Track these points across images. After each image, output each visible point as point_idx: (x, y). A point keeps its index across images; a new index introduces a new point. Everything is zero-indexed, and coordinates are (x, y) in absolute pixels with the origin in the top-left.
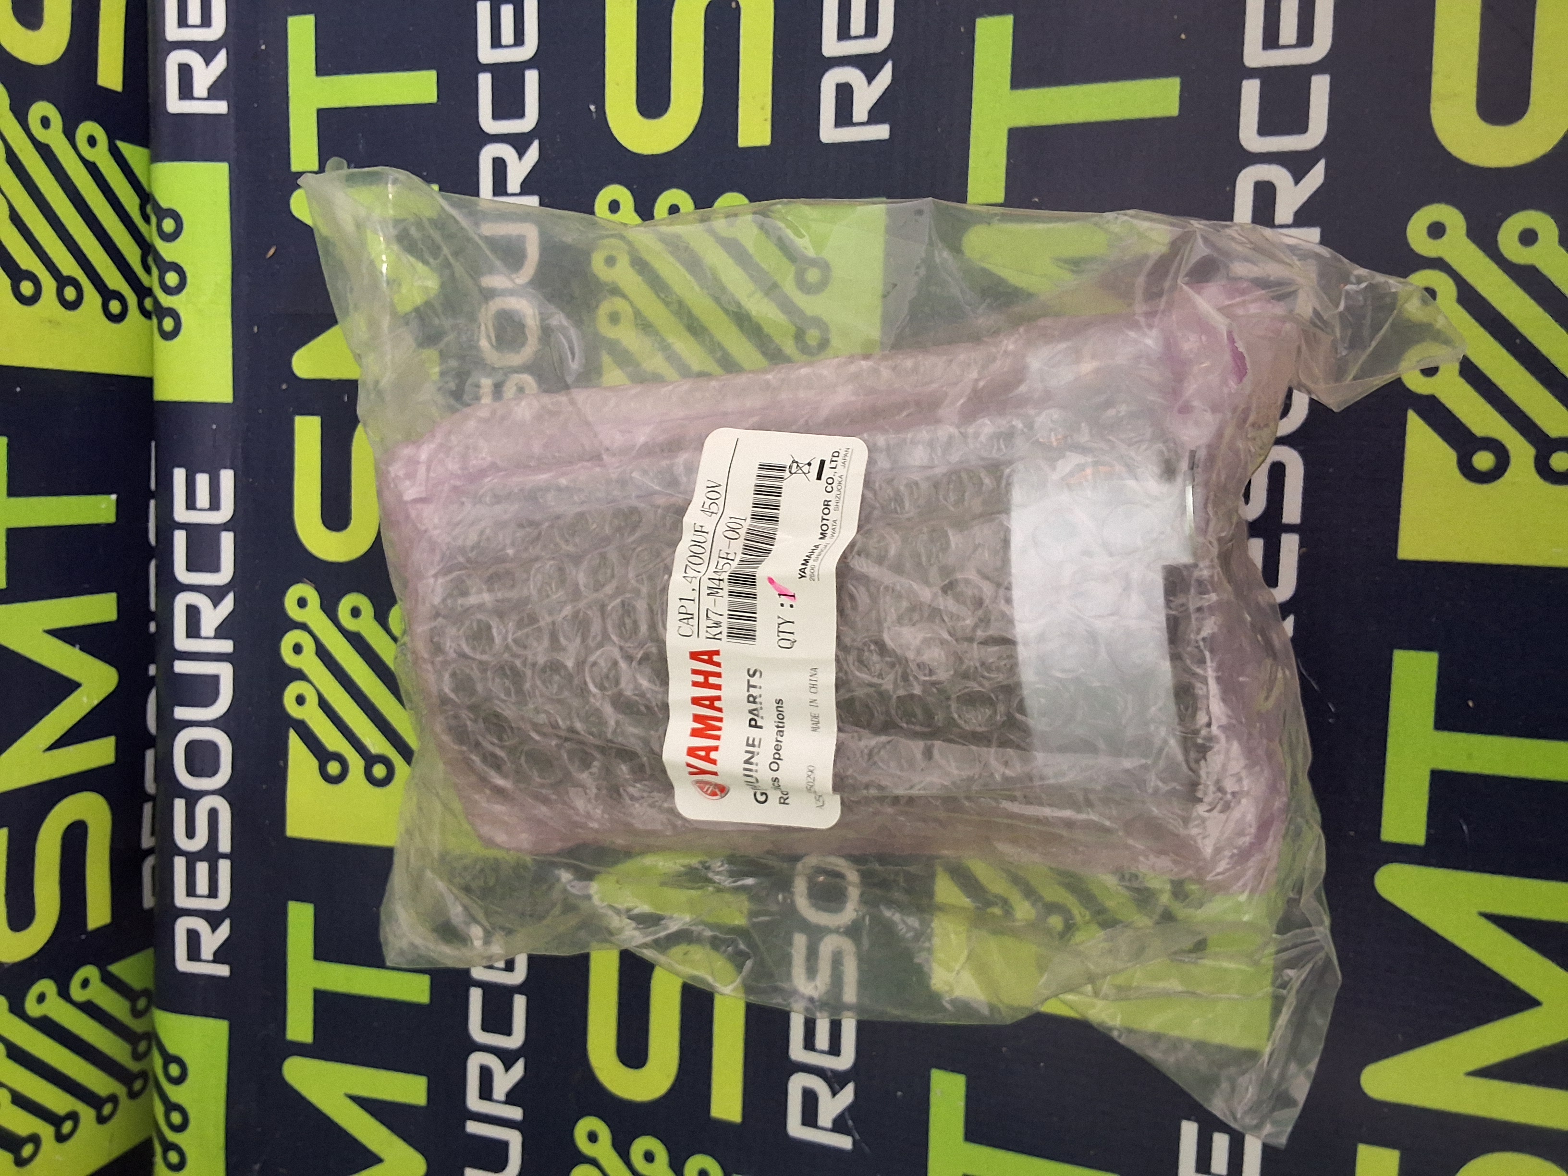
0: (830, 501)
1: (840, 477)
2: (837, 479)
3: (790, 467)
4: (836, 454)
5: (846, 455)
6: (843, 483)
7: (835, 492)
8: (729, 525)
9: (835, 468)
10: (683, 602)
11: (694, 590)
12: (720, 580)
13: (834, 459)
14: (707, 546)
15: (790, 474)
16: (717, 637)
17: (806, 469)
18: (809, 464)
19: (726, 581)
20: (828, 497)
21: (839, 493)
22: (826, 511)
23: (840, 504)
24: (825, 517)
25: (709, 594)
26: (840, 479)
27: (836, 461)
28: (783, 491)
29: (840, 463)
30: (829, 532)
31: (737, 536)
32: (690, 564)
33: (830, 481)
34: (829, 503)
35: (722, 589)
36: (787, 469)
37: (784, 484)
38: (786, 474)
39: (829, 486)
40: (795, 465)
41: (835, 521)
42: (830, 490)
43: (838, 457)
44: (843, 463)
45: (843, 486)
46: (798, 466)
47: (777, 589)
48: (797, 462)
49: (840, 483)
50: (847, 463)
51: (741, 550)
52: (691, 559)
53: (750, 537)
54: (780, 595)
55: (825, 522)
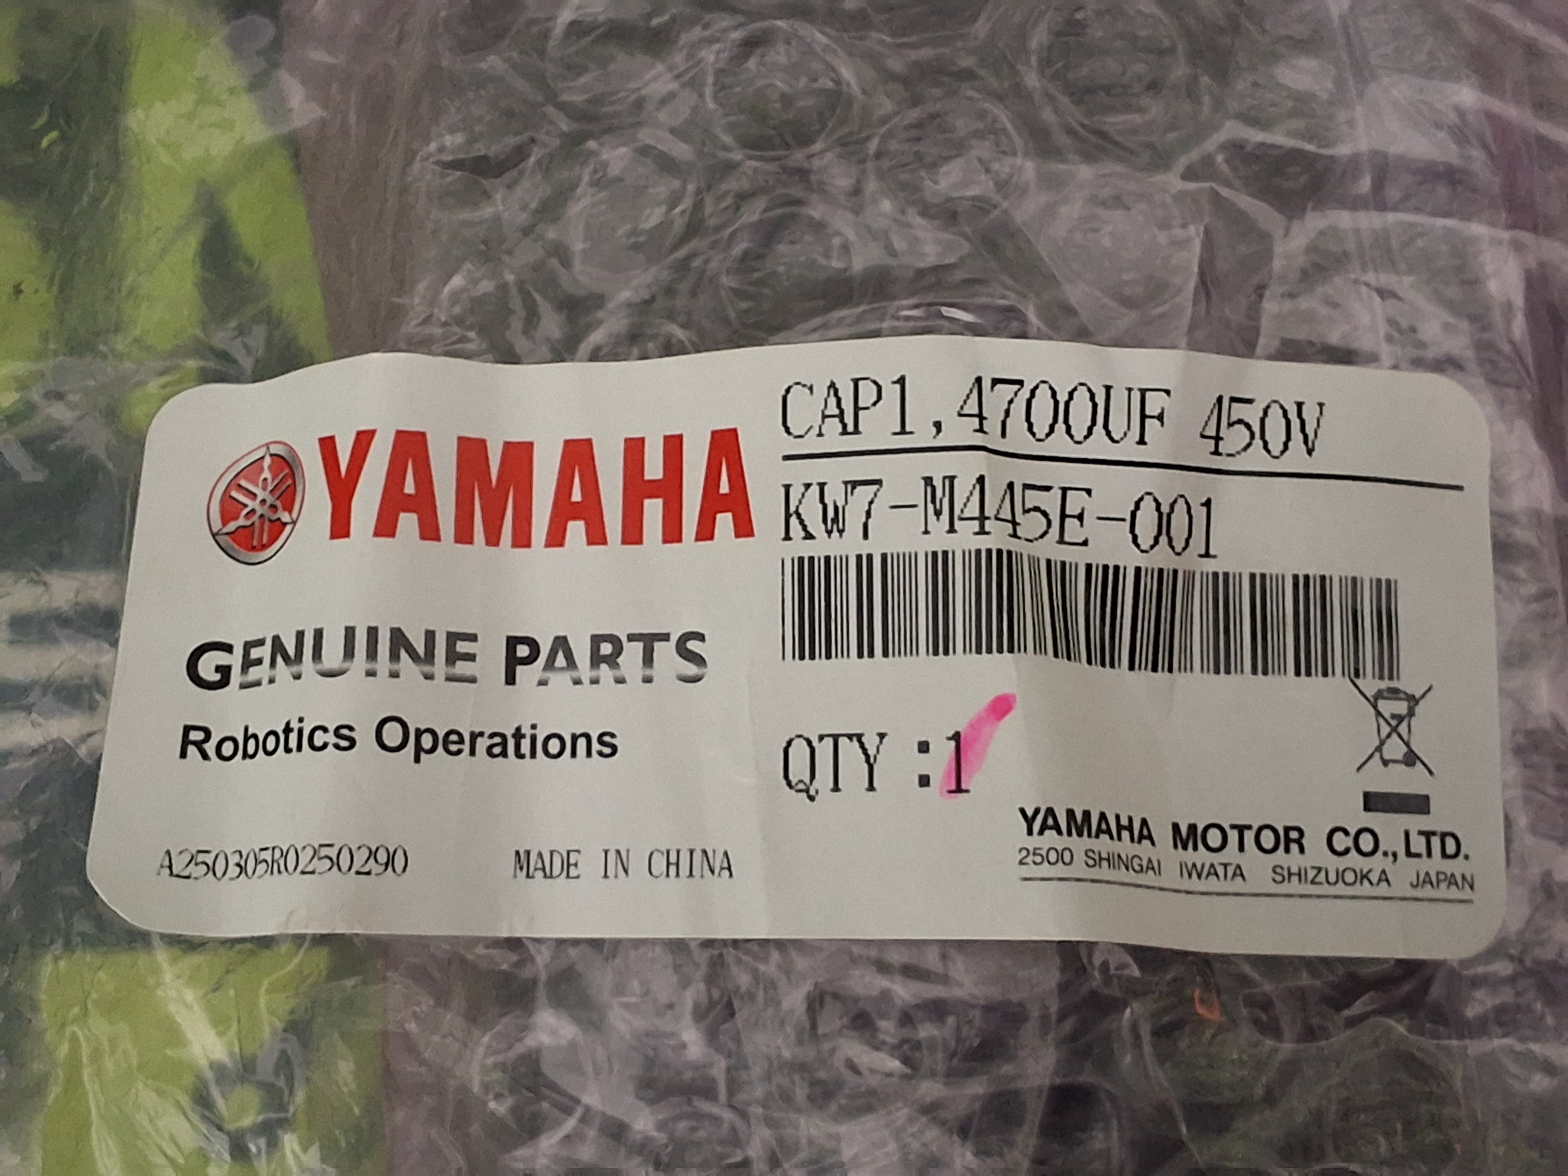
0: (1302, 850)
1: (1384, 878)
2: (1377, 863)
3: (1394, 693)
4: (1451, 848)
5: (1451, 880)
6: (1366, 889)
7: (1333, 863)
8: (1181, 506)
9: (1409, 854)
10: (892, 393)
11: (938, 425)
12: (982, 518)
13: (1436, 842)
14: (1099, 445)
15: (1370, 694)
16: (794, 520)
17: (1395, 749)
18: (1411, 759)
19: (984, 543)
20: (1315, 841)
21: (1332, 878)
22: (1267, 840)
23: (1294, 886)
24: (1249, 836)
25: (928, 481)
26: (1374, 877)
27: (1429, 854)
28: (1317, 680)
29: (1424, 865)
30: (1202, 856)
31: (1145, 541)
32: (1025, 393)
33: (1366, 842)
34: (1294, 847)
35: (952, 530)
36: (1385, 684)
37: (1339, 682)
38: (1370, 684)
39: (1349, 842)
40: (1401, 707)
41: (1239, 872)
42: (1339, 847)
43: (1444, 855)
44: (1428, 880)
45: (1357, 890)
46: (1400, 719)
47: (976, 725)
48: (1411, 713)
49: (1365, 876)
50: (1427, 891)
51: (1098, 560)
52: (1043, 393)
53: (1149, 584)
54: (956, 737)
55: (1233, 836)
